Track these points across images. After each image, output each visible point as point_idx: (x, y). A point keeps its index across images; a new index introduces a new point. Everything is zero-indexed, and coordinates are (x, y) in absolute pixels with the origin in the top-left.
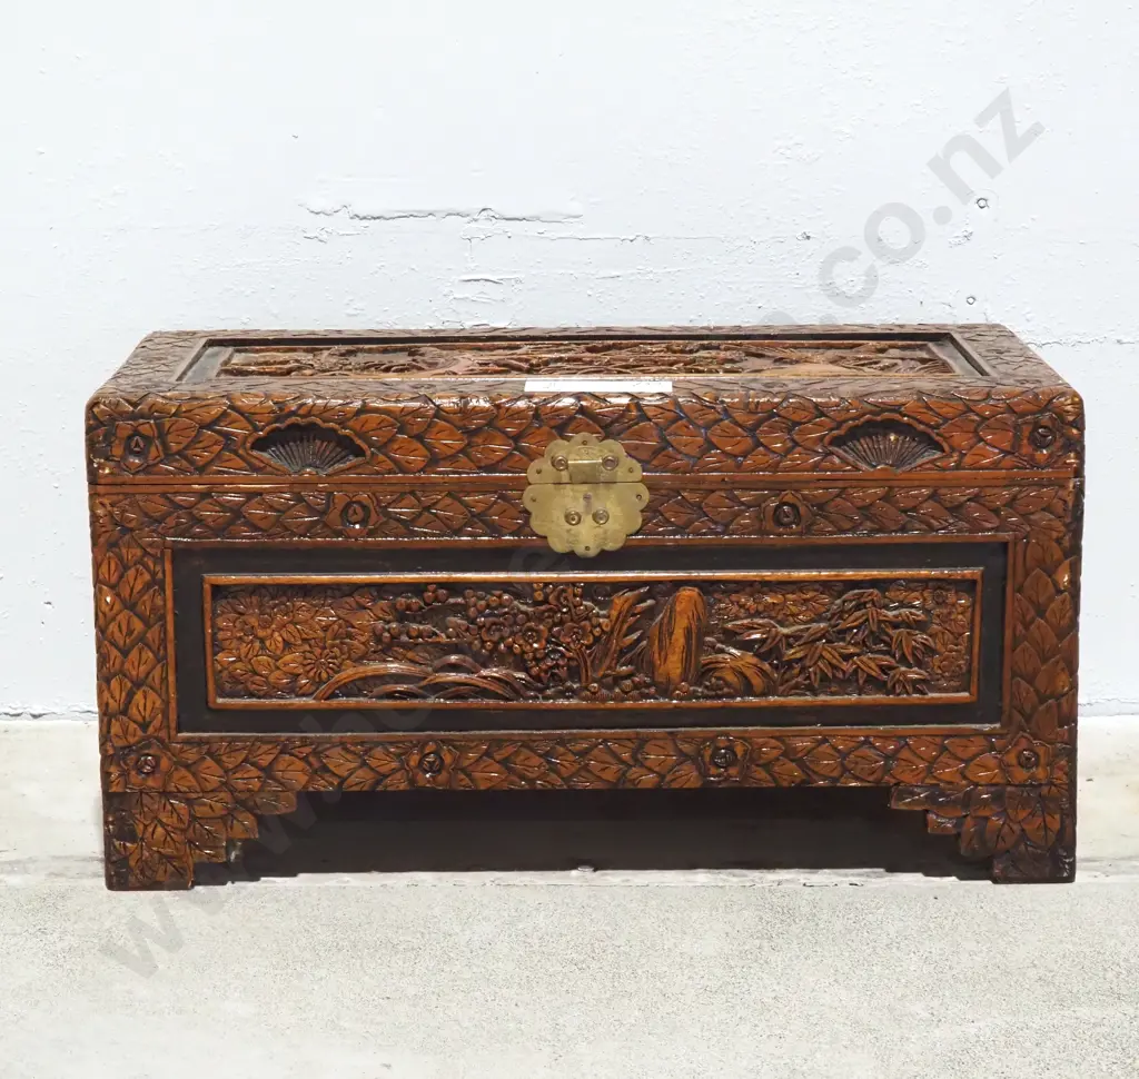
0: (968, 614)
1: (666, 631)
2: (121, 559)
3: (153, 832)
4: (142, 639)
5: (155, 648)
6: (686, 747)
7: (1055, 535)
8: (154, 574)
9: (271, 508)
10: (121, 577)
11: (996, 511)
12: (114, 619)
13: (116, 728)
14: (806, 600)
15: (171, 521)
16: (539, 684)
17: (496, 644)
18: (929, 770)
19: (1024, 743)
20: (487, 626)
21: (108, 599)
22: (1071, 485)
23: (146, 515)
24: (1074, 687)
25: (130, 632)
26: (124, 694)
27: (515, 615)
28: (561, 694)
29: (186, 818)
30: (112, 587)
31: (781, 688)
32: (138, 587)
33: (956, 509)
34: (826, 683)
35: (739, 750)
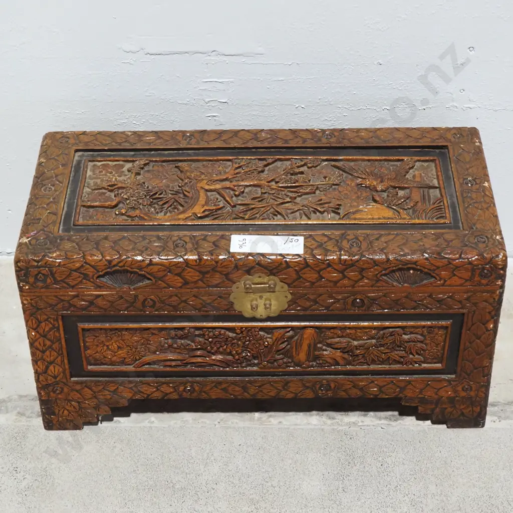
0: (444, 337)
1: (299, 345)
2: (38, 319)
3: (63, 412)
4: (50, 347)
5: (57, 351)
6: (307, 385)
7: (487, 310)
8: (54, 325)
9: (108, 301)
10: (38, 326)
11: (460, 302)
12: (36, 340)
13: (41, 378)
14: (366, 332)
15: (60, 306)
16: (238, 362)
17: (218, 348)
18: (421, 392)
19: (465, 383)
20: (214, 342)
21: (33, 334)
22: (498, 292)
23: (48, 303)
24: (491, 364)
25: (44, 345)
26: (44, 367)
27: (227, 339)
28: (250, 365)
29: (77, 408)
30: (34, 329)
31: (353, 363)
32: (47, 329)
33: (440, 301)
34: (374, 362)
35: (333, 385)
